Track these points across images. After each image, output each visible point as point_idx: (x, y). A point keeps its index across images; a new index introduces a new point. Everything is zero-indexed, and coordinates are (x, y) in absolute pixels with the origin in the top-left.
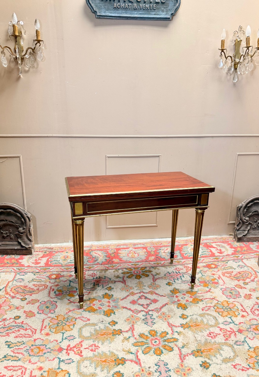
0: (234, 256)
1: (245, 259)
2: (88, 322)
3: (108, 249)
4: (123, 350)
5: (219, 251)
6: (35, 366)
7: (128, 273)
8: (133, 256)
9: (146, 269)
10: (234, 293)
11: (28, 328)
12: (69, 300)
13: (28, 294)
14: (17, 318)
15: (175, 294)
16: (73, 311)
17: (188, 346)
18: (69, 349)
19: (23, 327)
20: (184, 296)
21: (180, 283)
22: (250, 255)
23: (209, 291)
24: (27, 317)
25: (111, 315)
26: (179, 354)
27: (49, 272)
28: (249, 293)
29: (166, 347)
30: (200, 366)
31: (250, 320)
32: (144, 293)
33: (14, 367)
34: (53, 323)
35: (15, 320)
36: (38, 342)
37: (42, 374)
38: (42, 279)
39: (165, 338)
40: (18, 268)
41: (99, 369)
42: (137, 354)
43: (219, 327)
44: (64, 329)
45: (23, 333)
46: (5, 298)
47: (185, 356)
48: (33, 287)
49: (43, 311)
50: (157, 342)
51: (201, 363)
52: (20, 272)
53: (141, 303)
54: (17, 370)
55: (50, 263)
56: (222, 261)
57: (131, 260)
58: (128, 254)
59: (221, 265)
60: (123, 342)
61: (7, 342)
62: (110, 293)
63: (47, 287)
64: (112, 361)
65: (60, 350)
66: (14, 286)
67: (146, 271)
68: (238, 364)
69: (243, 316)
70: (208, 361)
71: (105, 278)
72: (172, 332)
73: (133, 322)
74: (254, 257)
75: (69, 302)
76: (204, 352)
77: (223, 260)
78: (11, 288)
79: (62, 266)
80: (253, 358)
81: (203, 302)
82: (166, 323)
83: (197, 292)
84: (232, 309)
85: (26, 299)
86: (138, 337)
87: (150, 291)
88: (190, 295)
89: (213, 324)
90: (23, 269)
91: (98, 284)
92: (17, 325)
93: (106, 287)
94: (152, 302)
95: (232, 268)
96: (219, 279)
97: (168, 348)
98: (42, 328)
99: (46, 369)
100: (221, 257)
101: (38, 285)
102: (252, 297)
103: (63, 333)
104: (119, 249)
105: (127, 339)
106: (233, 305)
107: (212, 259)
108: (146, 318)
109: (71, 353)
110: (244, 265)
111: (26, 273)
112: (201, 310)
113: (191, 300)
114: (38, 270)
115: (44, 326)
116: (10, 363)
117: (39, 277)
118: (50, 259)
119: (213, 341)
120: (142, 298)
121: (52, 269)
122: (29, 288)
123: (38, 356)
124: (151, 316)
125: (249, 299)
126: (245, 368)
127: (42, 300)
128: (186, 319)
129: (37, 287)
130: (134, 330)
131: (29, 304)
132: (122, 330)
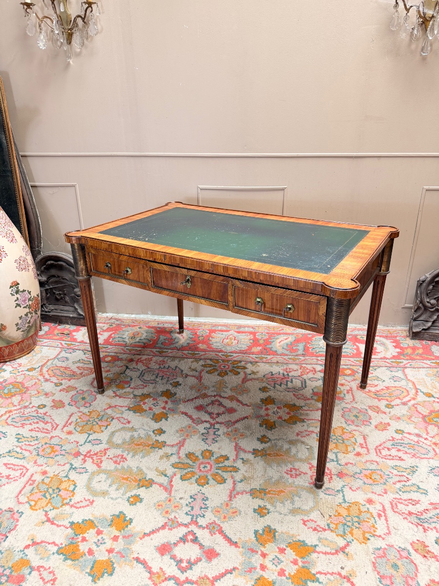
0: (393, 360)
1: (411, 367)
2: (127, 425)
3: (198, 330)
4: (157, 470)
6: (39, 469)
7: (211, 365)
8: (230, 343)
9: (239, 365)
10: (361, 417)
11: (49, 421)
12: (114, 392)
13: (67, 378)
14: (42, 407)
15: (265, 406)
16: (114, 408)
17: (249, 482)
18: (88, 455)
19: (44, 419)
20: (279, 411)
21: (281, 390)
22: (423, 363)
24: (54, 407)
25: (161, 420)
26: (231, 489)
28: (387, 421)
29: (217, 477)
30: (252, 510)
31: (367, 461)
32: (221, 397)
33: (14, 465)
34: (82, 419)
36: (55, 441)
37: (43, 480)
39: (221, 465)
40: (67, 342)
41: (114, 487)
42: (172, 477)
43: (310, 464)
45: (41, 428)
46: (37, 381)
47: (238, 493)
48: (76, 370)
49: (76, 402)
50: (207, 467)
51: (257, 507)
52: (67, 348)
53: (211, 411)
54: (18, 470)
55: (110, 341)
57: (223, 349)
58: (223, 339)
60: (161, 458)
61: (19, 434)
62: (173, 390)
64: (135, 481)
65: (78, 454)
66: (53, 366)
67: (238, 367)
68: (312, 521)
69: (358, 454)
70: (269, 506)
71: (175, 370)
72: (235, 459)
73: (187, 435)
74: (429, 366)
75: (114, 395)
76: (270, 494)
78: (49, 368)
79: (125, 346)
80: (341, 517)
81: (305, 424)
82: (234, 444)
83: (302, 407)
84: (345, 441)
85: (61, 384)
86: (184, 456)
87: (230, 395)
88: (287, 410)
89: (303, 457)
90: (73, 345)
91: (163, 376)
92: (38, 416)
93: (172, 382)
94: (226, 411)
95: (379, 379)
96: (348, 393)
97: (219, 479)
98: (66, 424)
99: (51, 474)
101: (84, 369)
102: (388, 428)
103: (89, 435)
104: (214, 331)
105: (168, 456)
106: (350, 435)
107: (352, 362)
108: (208, 433)
109: (89, 460)
110: (403, 377)
111: (74, 350)
112: (295, 434)
113: (286, 417)
115: (69, 422)
116: (13, 461)
118: (113, 335)
119: (290, 480)
120: (215, 404)
121: (111, 348)
122: (71, 370)
123: (48, 457)
124: (215, 430)
125: (382, 430)
126: (320, 528)
128: (265, 443)
129: (81, 371)
130: (183, 446)
131: (62, 392)
132: (167, 443)
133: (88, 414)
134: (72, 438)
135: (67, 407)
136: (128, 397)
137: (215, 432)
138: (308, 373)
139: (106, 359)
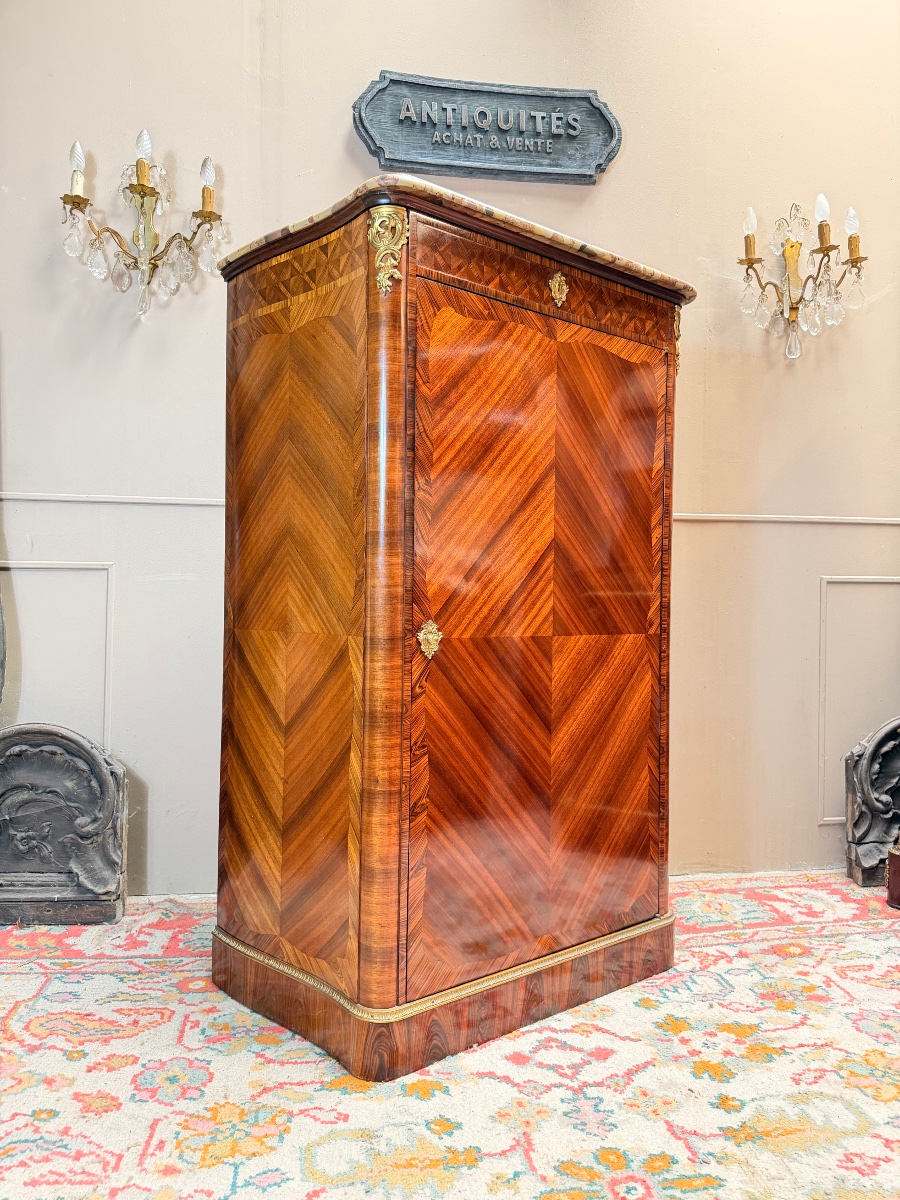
0: (861, 921)
2: (341, 1125)
5: (805, 911)
11: (86, 1149)
12: (259, 1055)
13: (93, 1038)
14: (43, 1116)
15: (675, 1035)
16: (279, 1090)
19: (65, 1147)
20: (714, 1040)
21: (686, 1000)
23: (803, 1023)
24: (87, 1111)
27: (180, 971)
32: (553, 1030)
34: (195, 1130)
35: (36, 1123)
38: (149, 992)
39: (668, 1176)
40: (57, 961)
43: (878, 1136)
44: (239, 1151)
45: (62, 1171)
48: (115, 1017)
50: (636, 1189)
52: (64, 973)
53: (551, 1063)
55: (181, 945)
56: (822, 936)
59: (823, 948)
60: (492, 1190)
63: (170, 1018)
66: (37, 1014)
72: (691, 1157)
73: (528, 1124)
75: (260, 1060)
77: (824, 932)
78: (27, 1020)
81: (791, 1057)
82: (661, 1124)
83: (757, 1026)
85: (85, 1055)
86: (551, 1174)
87: (574, 1023)
88: (733, 1037)
89: (850, 1126)
90: (77, 964)
92: (41, 1138)
94: (589, 1058)
95: (866, 955)
96: (829, 986)
98: (146, 1149)
100: (817, 927)
101: (137, 1011)
103: (236, 1166)
105: (509, 1181)
107: (786, 932)
108: (578, 1111)
111: (87, 975)
112: (790, 1081)
113: (740, 1050)
114: (136, 965)
115: (155, 1142)
117: (142, 986)
118: (181, 936)
119: (865, 1181)
120: (552, 1047)
121: (192, 962)
122: (101, 1019)
124: (594, 1102)
127: (150, 1058)
128: (738, 1111)
129: (134, 1017)
130: (533, 1150)
131: (94, 1071)
132: (485, 1150)
133: (208, 1115)
134: (183, 1184)
135: (129, 1108)
136: (305, 1060)
137: (596, 1106)
138: (715, 962)
139: (191, 986)
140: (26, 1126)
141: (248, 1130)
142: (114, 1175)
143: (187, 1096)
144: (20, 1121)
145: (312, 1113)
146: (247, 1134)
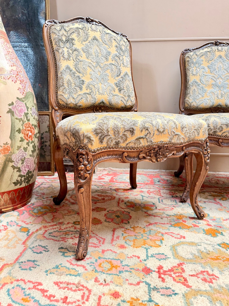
2: (182, 240)
6: (106, 289)
14: (77, 223)
18: (162, 272)
25: (217, 236)
33: (70, 284)
35: (75, 226)
44: (147, 244)
48: (97, 196)
49: (112, 220)
55: (114, 180)
57: (216, 186)
61: (62, 248)
65: (147, 271)
75: (146, 214)
101: (103, 196)
103: (147, 250)
109: (168, 279)
114: (102, 184)
123: (110, 274)
127: (110, 209)
134: (128, 252)
135: (105, 224)
140: (72, 227)
141: (148, 236)
142: (103, 245)
143: (124, 222)
144: (70, 225)
145: (170, 234)
146: (148, 238)
